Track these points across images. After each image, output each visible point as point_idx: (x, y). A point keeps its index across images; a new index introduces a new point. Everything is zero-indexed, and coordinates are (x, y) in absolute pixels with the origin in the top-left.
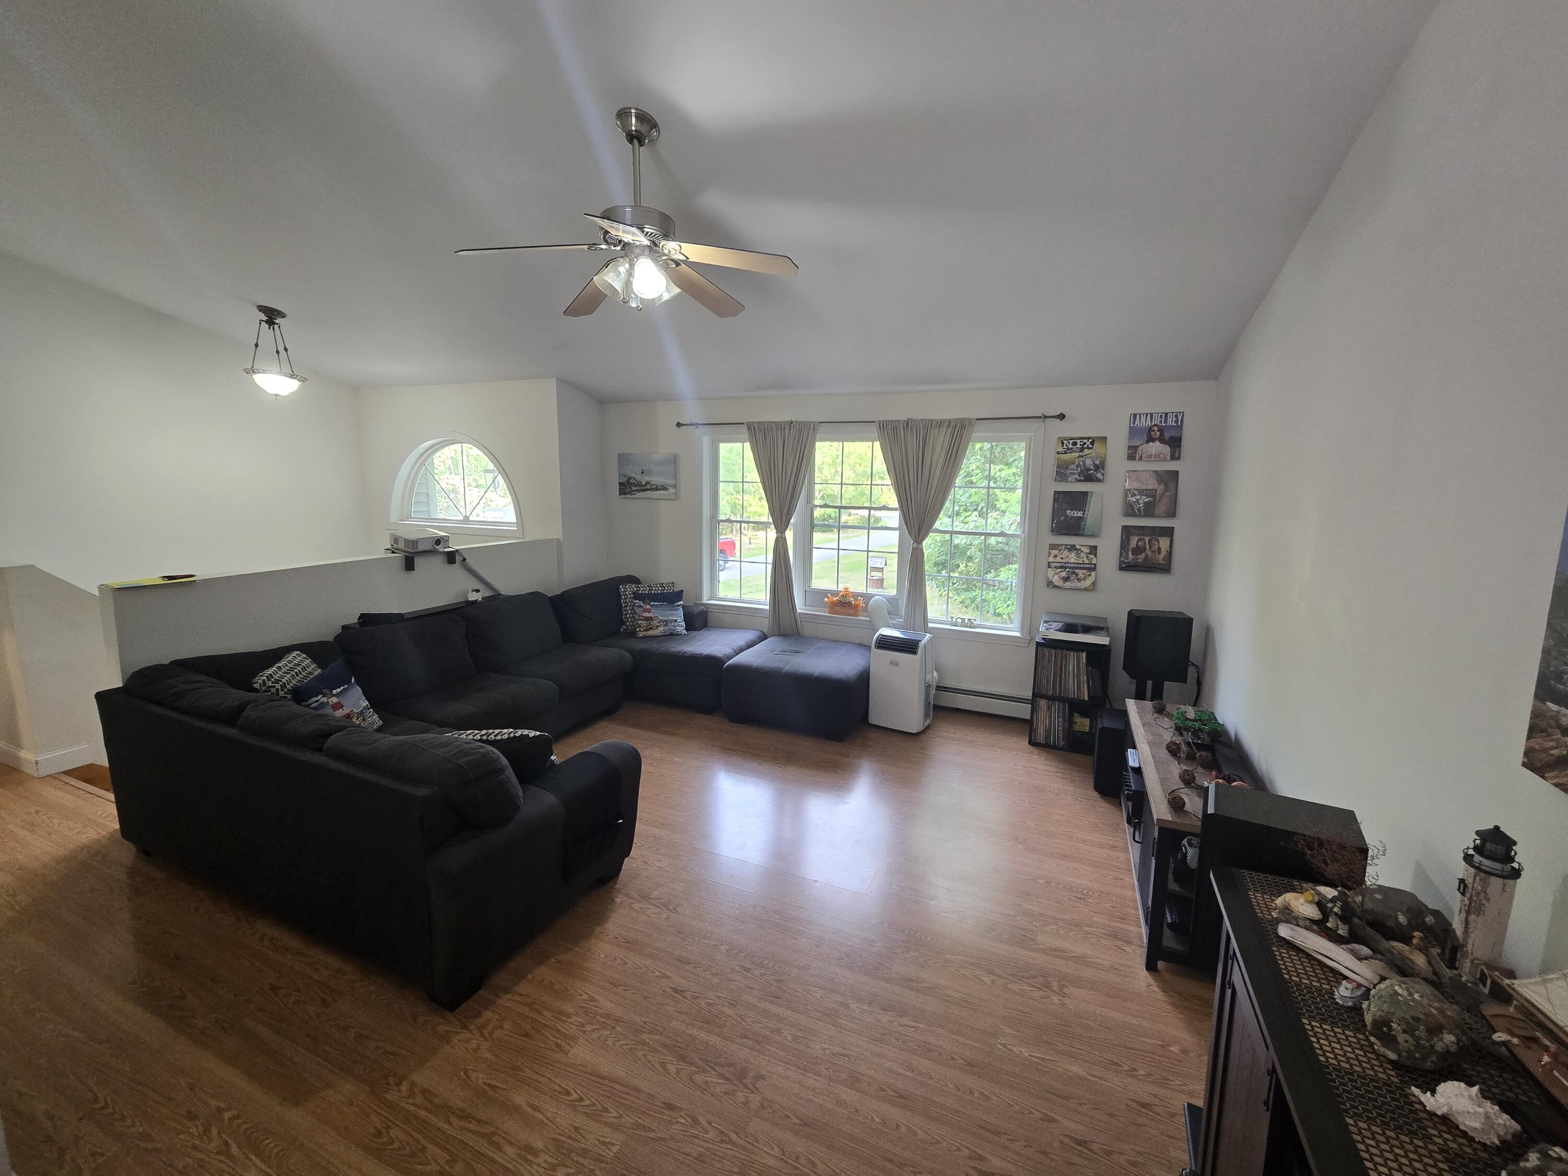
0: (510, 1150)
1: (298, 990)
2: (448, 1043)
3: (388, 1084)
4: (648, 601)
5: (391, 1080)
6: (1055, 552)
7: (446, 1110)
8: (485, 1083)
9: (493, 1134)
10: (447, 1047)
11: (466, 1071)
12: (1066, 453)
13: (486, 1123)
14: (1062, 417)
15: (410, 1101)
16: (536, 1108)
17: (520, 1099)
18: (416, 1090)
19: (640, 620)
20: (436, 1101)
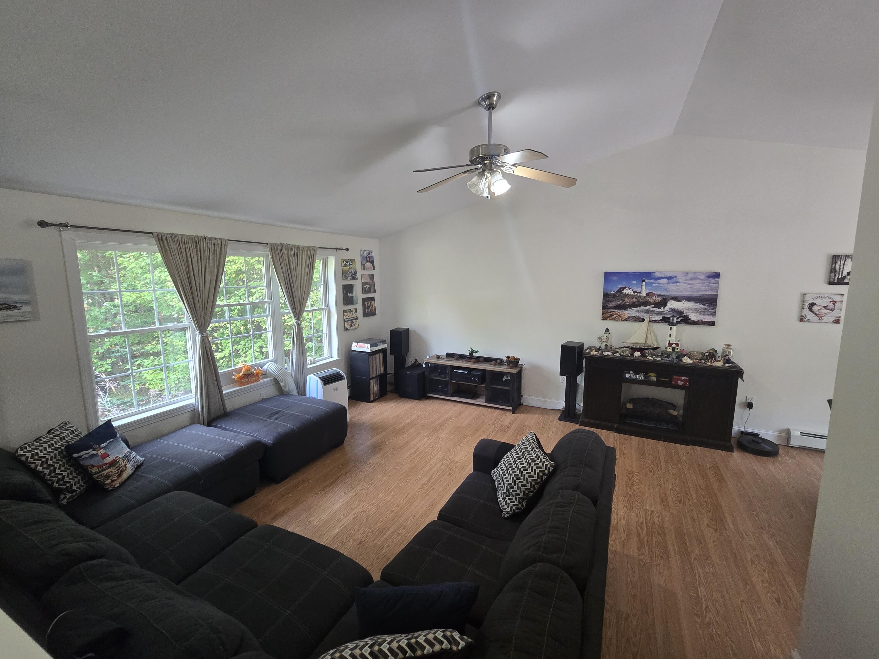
0: (640, 520)
1: (628, 640)
2: (616, 551)
3: (644, 564)
4: (96, 446)
5: (642, 564)
6: (346, 314)
7: (641, 541)
8: (624, 533)
9: (639, 525)
10: (618, 550)
11: (624, 541)
12: (345, 266)
13: (637, 528)
14: (347, 249)
15: (645, 553)
16: (624, 517)
17: (624, 522)
18: (640, 553)
19: (103, 470)
20: (639, 545)
